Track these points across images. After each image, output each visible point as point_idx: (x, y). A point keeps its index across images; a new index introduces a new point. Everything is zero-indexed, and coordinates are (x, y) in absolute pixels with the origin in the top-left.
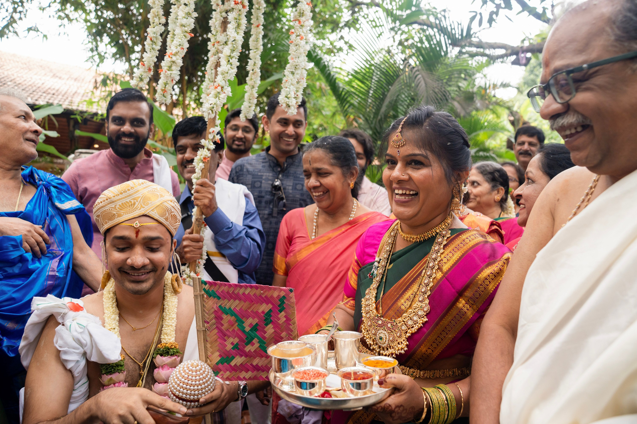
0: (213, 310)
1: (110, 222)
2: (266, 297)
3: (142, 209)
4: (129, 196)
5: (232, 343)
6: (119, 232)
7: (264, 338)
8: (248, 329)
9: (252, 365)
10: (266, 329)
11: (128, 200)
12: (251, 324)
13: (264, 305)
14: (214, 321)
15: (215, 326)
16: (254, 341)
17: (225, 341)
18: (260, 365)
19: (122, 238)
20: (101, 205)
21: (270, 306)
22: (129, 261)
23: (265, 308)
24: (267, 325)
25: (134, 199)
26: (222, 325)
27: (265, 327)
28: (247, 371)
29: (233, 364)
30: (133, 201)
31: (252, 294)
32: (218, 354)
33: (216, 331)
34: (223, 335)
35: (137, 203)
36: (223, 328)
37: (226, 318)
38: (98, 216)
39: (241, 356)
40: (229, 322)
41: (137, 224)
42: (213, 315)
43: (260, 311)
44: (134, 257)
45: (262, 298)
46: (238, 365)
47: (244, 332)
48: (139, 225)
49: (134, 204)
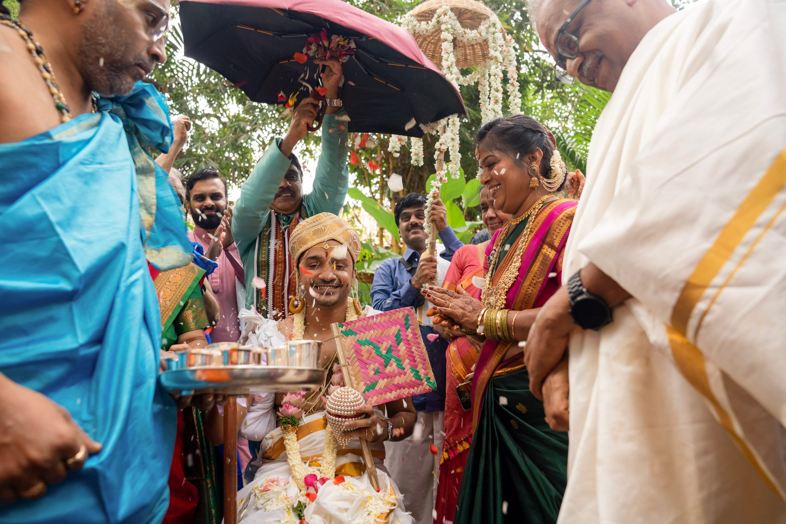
0: (352, 346)
1: (305, 246)
2: (394, 320)
3: (331, 234)
4: (320, 224)
5: (374, 370)
6: (312, 254)
7: (399, 356)
8: (384, 352)
9: (393, 384)
10: (399, 348)
11: (319, 228)
12: (386, 347)
13: (394, 327)
14: (354, 355)
15: (356, 359)
16: (391, 362)
17: (367, 369)
18: (400, 382)
19: (314, 258)
20: (297, 233)
21: (398, 327)
22: (321, 276)
23: (394, 330)
24: (399, 344)
25: (324, 226)
26: (363, 356)
27: (397, 347)
28: (391, 391)
29: (377, 388)
30: (323, 228)
31: (382, 321)
32: (362, 383)
33: (357, 363)
34: (364, 364)
35: (326, 230)
36: (364, 358)
37: (365, 349)
38: (294, 243)
39: (383, 379)
40: (368, 351)
41: (327, 246)
42: (353, 351)
43: (391, 334)
44: (324, 273)
45: (391, 322)
46: (382, 387)
47: (381, 356)
48: (328, 247)
49: (325, 229)
